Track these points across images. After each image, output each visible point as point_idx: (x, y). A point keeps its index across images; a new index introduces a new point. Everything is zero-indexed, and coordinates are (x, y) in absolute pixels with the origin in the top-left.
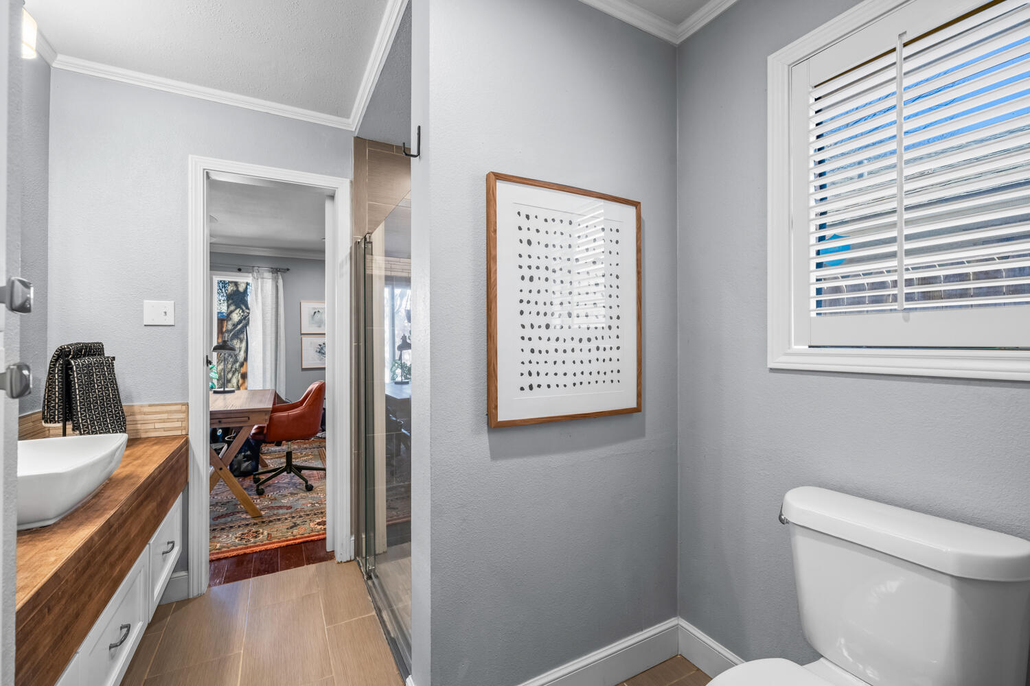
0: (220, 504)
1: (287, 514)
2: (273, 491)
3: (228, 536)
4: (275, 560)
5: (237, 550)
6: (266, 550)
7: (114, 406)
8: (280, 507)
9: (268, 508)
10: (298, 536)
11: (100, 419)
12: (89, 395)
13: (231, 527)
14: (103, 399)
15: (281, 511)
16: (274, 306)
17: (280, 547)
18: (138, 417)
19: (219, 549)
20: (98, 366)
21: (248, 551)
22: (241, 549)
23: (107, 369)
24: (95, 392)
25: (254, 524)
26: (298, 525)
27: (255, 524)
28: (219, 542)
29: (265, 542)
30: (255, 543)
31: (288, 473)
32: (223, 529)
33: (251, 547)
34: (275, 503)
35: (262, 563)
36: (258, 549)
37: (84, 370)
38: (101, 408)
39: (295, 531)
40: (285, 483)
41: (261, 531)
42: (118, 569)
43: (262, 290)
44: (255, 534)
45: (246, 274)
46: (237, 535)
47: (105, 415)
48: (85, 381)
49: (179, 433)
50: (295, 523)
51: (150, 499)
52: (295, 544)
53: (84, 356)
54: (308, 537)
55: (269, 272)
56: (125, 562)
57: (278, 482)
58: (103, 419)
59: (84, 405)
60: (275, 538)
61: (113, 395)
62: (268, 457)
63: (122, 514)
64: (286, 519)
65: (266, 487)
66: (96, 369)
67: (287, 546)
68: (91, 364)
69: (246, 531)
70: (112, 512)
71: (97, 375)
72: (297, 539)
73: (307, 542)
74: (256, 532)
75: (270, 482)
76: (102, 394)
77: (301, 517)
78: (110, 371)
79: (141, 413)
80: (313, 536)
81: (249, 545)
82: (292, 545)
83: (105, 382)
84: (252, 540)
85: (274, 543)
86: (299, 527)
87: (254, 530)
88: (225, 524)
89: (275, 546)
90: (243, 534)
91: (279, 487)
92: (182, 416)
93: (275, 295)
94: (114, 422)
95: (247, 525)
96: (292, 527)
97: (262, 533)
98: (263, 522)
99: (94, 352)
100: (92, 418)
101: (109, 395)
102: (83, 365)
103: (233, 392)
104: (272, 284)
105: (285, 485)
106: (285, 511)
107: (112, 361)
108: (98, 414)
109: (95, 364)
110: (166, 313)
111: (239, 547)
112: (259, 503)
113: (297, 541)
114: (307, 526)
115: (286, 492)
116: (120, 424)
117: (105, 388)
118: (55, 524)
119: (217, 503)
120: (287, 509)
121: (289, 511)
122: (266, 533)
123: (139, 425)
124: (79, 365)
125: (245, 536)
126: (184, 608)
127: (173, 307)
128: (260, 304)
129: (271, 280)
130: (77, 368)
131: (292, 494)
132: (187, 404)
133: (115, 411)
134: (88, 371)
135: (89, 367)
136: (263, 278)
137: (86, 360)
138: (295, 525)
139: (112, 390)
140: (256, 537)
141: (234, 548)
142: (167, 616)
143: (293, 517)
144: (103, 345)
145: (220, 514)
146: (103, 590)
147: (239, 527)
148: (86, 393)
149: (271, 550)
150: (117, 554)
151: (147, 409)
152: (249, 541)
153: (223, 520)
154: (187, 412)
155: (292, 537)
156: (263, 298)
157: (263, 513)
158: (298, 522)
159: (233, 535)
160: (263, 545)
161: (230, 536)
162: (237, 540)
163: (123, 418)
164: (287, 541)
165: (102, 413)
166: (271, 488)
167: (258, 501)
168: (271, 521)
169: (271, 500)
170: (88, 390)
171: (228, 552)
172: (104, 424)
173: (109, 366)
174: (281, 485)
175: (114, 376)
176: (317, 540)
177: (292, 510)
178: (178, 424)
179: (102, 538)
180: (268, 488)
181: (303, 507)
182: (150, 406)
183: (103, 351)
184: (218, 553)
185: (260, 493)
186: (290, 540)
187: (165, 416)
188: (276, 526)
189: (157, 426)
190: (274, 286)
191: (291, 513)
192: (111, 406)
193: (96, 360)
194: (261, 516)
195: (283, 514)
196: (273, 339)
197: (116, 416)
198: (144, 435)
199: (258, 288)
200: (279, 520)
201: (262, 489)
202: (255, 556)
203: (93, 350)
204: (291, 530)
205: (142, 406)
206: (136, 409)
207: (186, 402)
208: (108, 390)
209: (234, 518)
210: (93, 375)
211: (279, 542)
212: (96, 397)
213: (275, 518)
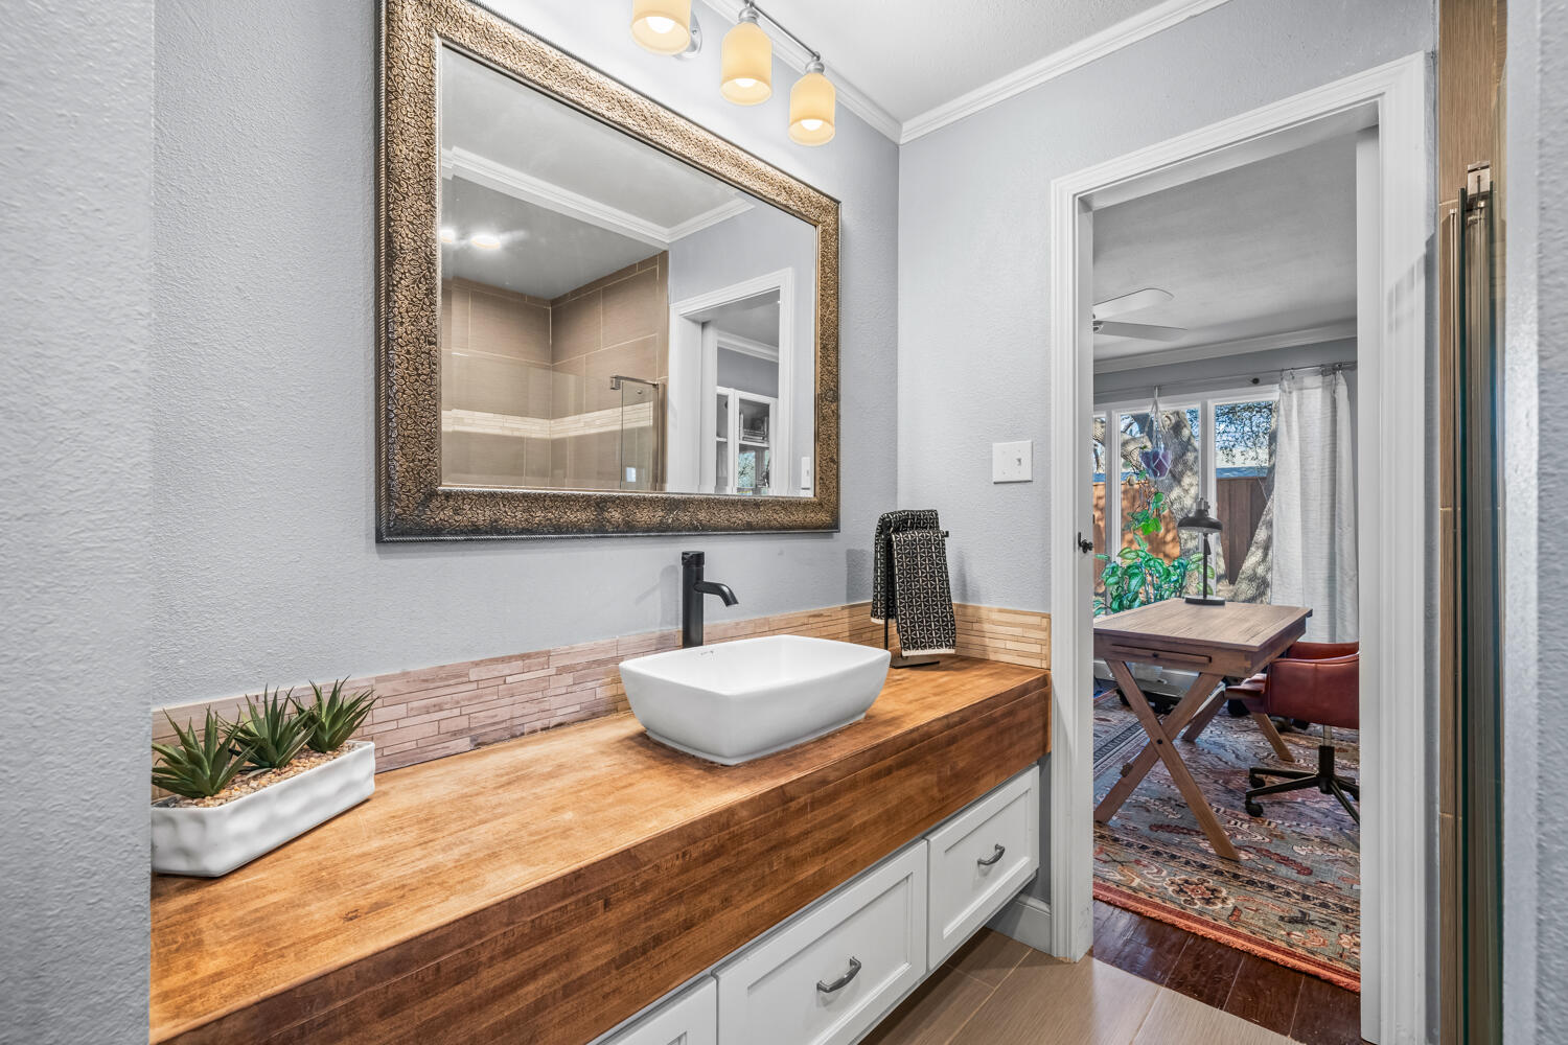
0: (1173, 802)
1: (1294, 881)
2: (1284, 819)
3: (1160, 871)
4: (1226, 976)
5: (1164, 909)
6: (1217, 943)
7: (942, 605)
8: (1285, 861)
9: (1259, 851)
10: (1300, 951)
11: (922, 622)
12: (911, 585)
13: (1173, 857)
14: (927, 593)
15: (1283, 870)
16: (1328, 441)
17: (1248, 953)
18: (986, 627)
19: (1134, 890)
20: (923, 544)
21: (1181, 923)
22: (1170, 912)
23: (936, 548)
24: (918, 582)
25: (1216, 873)
26: (1311, 922)
27: (1219, 873)
28: (1140, 875)
29: (1220, 923)
30: (1201, 913)
31: (1322, 791)
32: (1157, 853)
33: (1189, 917)
34: (1277, 846)
35: (1197, 967)
36: (1202, 930)
37: (905, 549)
38: (925, 606)
39: (1297, 935)
40: (1318, 811)
41: (1224, 893)
42: (811, 872)
43: (1300, 412)
44: (1208, 895)
45: (1269, 387)
46: (1177, 879)
47: (930, 617)
48: (907, 565)
49: (1036, 663)
50: (1304, 914)
51: (914, 768)
52: (1285, 967)
53: (912, 528)
54: (1324, 966)
55: (1317, 373)
56: (834, 860)
57: (1303, 803)
58: (927, 622)
59: (904, 599)
60: (1247, 925)
61: (940, 588)
62: (1302, 742)
63: (824, 782)
64: (1288, 894)
65: (1272, 804)
66: (921, 548)
67: (1265, 960)
68: (915, 540)
69: (1195, 879)
70: (795, 776)
71: (921, 557)
72: (1293, 955)
73: (1316, 977)
74: (1213, 891)
75: (1286, 795)
76: (927, 585)
77: (1324, 905)
78: (939, 552)
79: (994, 622)
80: (1338, 971)
81: (1189, 912)
82: (1275, 963)
83: (930, 568)
84: (1199, 905)
85: (1238, 935)
86: (1310, 927)
87: (1211, 884)
88: (1165, 845)
89: (1238, 943)
90: (1186, 882)
91: (1301, 814)
92: (1042, 635)
93: (1329, 419)
94: (939, 629)
95: (1203, 867)
96: (1293, 921)
97: (1224, 901)
98: (1236, 876)
99: (924, 523)
100: (913, 618)
101: (935, 588)
102: (905, 541)
103: (1221, 603)
104: (1323, 398)
105: (1316, 815)
106: (1293, 874)
107: (942, 537)
108: (921, 613)
109: (920, 540)
110: (1019, 460)
111: (1169, 905)
112: (1247, 832)
113: (1292, 962)
114: (1332, 937)
115: (1312, 831)
116: (948, 633)
117: (931, 576)
118: (737, 766)
119: (1169, 798)
120: (1299, 873)
121: (1303, 878)
122: (1231, 903)
123: (987, 640)
124: (900, 541)
125: (1188, 889)
126: (1036, 968)
127: (1030, 450)
128: (1296, 442)
129: (1319, 391)
130: (898, 545)
131: (1324, 841)
132: (1049, 617)
133: (942, 613)
134: (912, 547)
135: (913, 545)
136: (1301, 389)
137: (910, 535)
138: (1302, 920)
139: (940, 581)
140: (1208, 901)
141: (1159, 901)
142: (1009, 965)
143: (1306, 898)
144: (937, 515)
145: (1166, 822)
146: (765, 897)
147: (1187, 863)
148: (908, 582)
149: (1227, 947)
150: (807, 845)
151: (995, 616)
152: (1191, 902)
153: (1164, 836)
154: (1048, 629)
155: (1284, 945)
156: (1300, 428)
157: (1243, 856)
158: (1313, 915)
159: (1169, 874)
160: (1214, 927)
161: (1164, 873)
162: (1171, 889)
163: (952, 625)
164: (1269, 947)
165: (926, 613)
166: (1283, 811)
167: (1246, 826)
168: (1251, 883)
169: (1271, 835)
170: (910, 578)
171: (1146, 903)
172: (928, 630)
173: (938, 544)
174: (1308, 812)
175: (945, 561)
176: (1344, 989)
177: (1312, 880)
178: (1036, 649)
179: (761, 814)
180: (1276, 808)
181: (1342, 885)
182: (1001, 611)
183: (937, 523)
184: (1129, 897)
185: (1255, 812)
186: (1277, 949)
187: (1018, 631)
188: (1258, 898)
189: (1010, 645)
190: (1328, 401)
191: (1305, 886)
192: (936, 605)
193: (922, 536)
194: (1237, 861)
195: (1287, 880)
196: (1327, 506)
197: (943, 621)
198: (993, 657)
199: (1290, 410)
200: (1271, 887)
201: (1258, 805)
202: (1190, 941)
203: (924, 521)
204: (1288, 927)
205: (990, 610)
206: (984, 614)
207: (1047, 612)
208: (935, 581)
209: (1187, 840)
210: (916, 557)
211: (1249, 940)
212: (919, 589)
213: (1264, 878)
